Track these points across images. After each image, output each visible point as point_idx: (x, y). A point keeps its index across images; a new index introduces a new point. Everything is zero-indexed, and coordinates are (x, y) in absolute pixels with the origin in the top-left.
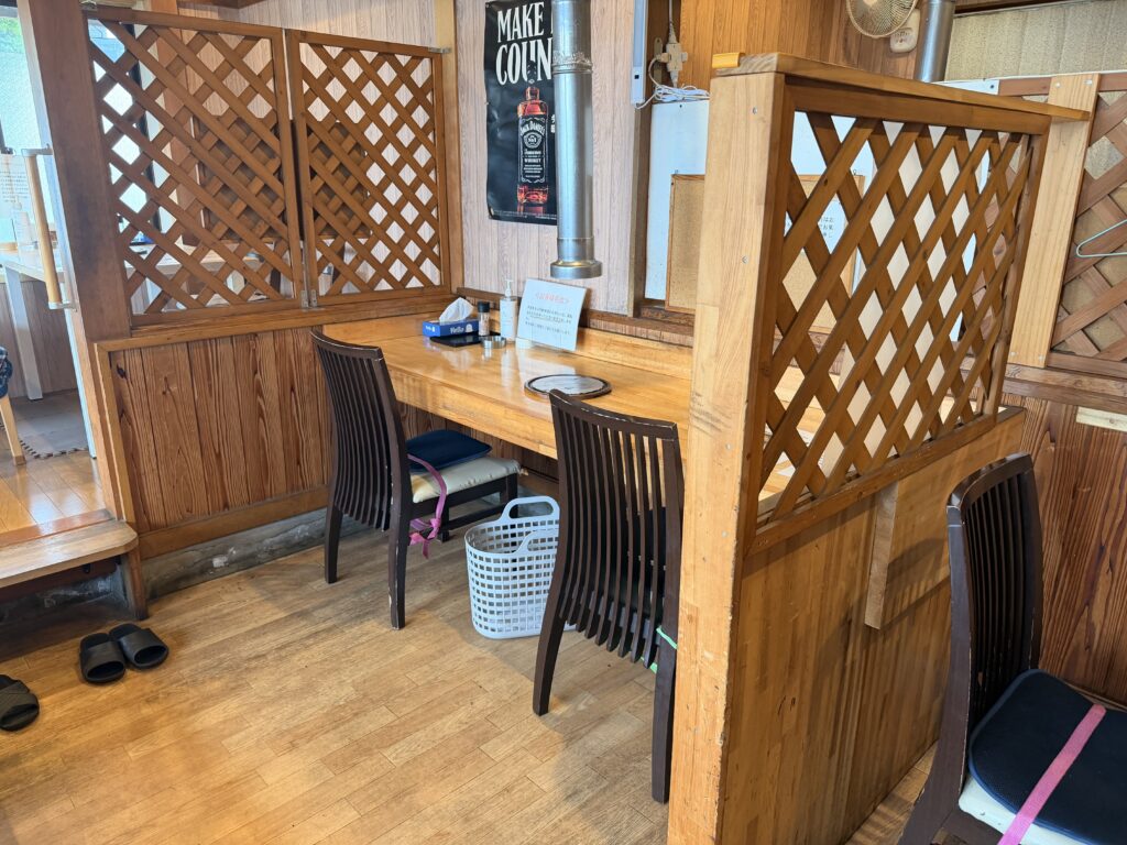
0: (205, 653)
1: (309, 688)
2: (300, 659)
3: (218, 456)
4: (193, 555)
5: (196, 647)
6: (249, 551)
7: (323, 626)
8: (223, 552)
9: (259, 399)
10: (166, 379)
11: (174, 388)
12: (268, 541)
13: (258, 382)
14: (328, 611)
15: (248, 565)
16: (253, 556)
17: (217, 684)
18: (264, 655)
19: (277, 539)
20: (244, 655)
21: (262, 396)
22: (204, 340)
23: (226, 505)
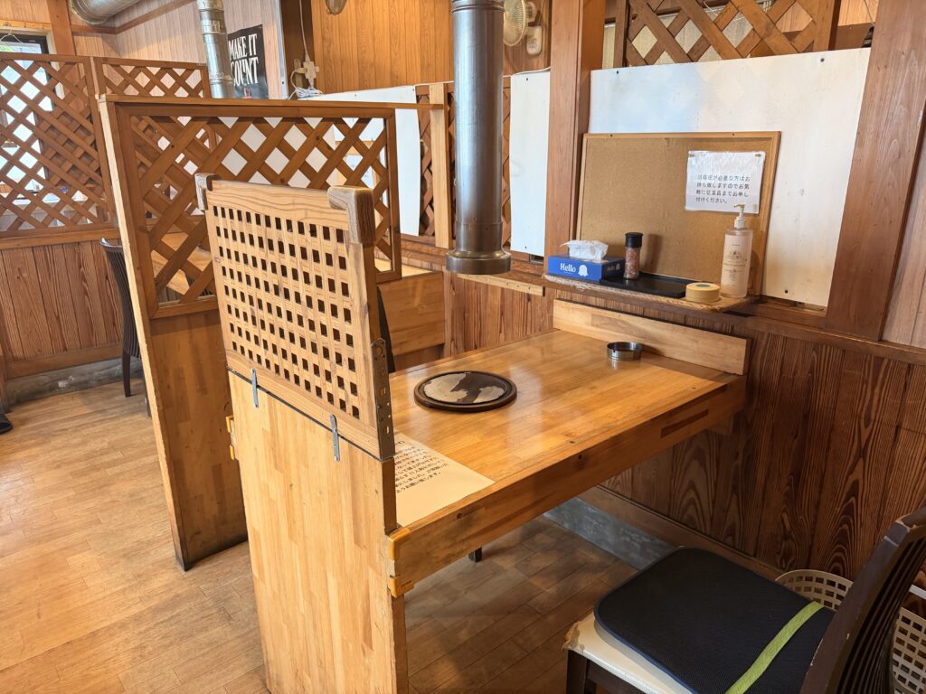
0: (33, 429)
1: (84, 443)
2: (85, 432)
3: (58, 318)
4: (44, 378)
5: (30, 425)
6: (83, 379)
7: (110, 417)
8: (65, 378)
9: (85, 284)
10: (19, 269)
11: (25, 275)
12: (96, 373)
13: (83, 273)
14: (118, 410)
15: (82, 387)
16: (86, 382)
17: (33, 441)
18: (67, 430)
19: (103, 372)
20: (56, 429)
21: (85, 281)
22: (44, 246)
23: (65, 349)
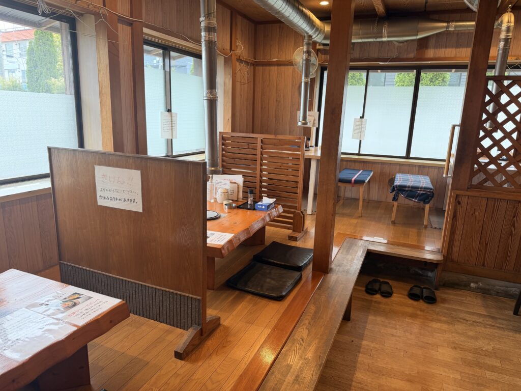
0: (448, 309)
1: (476, 338)
2: (479, 329)
3: (487, 244)
8: (476, 282)
11: (477, 214)
13: (514, 221)
16: (489, 290)
18: (467, 321)
19: (502, 288)
20: (461, 316)
21: (514, 227)
23: (483, 265)
